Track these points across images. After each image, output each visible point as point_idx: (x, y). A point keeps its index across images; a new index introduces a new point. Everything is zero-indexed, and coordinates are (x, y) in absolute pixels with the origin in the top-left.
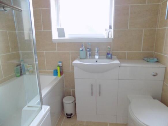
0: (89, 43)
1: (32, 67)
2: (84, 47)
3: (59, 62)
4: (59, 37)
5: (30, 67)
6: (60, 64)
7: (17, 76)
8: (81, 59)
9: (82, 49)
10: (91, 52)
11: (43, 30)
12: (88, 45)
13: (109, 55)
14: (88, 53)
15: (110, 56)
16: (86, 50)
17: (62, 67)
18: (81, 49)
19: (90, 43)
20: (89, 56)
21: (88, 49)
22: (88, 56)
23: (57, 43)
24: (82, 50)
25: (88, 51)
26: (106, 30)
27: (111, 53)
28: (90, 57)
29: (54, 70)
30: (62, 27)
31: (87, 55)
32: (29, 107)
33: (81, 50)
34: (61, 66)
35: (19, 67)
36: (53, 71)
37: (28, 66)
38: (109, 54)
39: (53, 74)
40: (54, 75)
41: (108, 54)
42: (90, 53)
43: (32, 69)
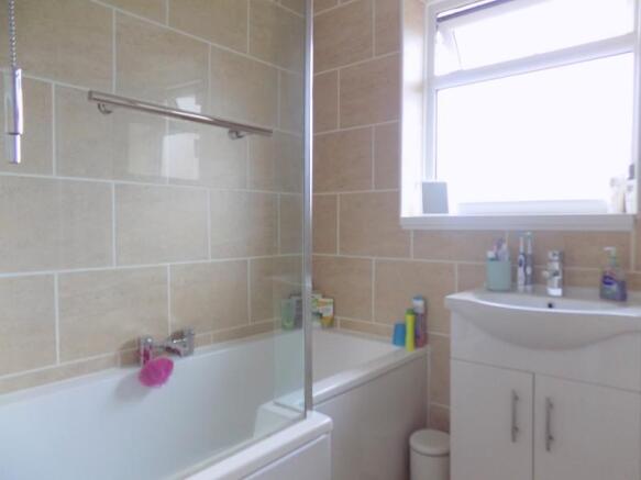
0: (524, 231)
1: (331, 307)
2: (505, 247)
3: (417, 298)
4: (425, 211)
5: (326, 304)
6: (419, 304)
7: (284, 327)
8: (491, 290)
9: (496, 254)
10: (532, 266)
11: (376, 188)
12: (521, 239)
13: (609, 284)
14: (520, 271)
15: (614, 288)
16: (513, 259)
17: (422, 315)
18: (491, 254)
19: (529, 234)
20: (526, 284)
21: (521, 257)
22: (521, 282)
23: (416, 231)
24: (496, 259)
25: (521, 265)
26: (613, 182)
27: (620, 275)
28: (529, 287)
29: (397, 326)
30: (440, 179)
31: (514, 278)
32: (278, 404)
33: (492, 260)
34: (421, 311)
35: (295, 299)
36: (392, 327)
37: (321, 299)
38: (611, 278)
39: (391, 339)
40: (395, 343)
41: (607, 280)
42: (529, 271)
43: (332, 311)
